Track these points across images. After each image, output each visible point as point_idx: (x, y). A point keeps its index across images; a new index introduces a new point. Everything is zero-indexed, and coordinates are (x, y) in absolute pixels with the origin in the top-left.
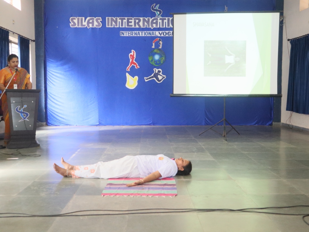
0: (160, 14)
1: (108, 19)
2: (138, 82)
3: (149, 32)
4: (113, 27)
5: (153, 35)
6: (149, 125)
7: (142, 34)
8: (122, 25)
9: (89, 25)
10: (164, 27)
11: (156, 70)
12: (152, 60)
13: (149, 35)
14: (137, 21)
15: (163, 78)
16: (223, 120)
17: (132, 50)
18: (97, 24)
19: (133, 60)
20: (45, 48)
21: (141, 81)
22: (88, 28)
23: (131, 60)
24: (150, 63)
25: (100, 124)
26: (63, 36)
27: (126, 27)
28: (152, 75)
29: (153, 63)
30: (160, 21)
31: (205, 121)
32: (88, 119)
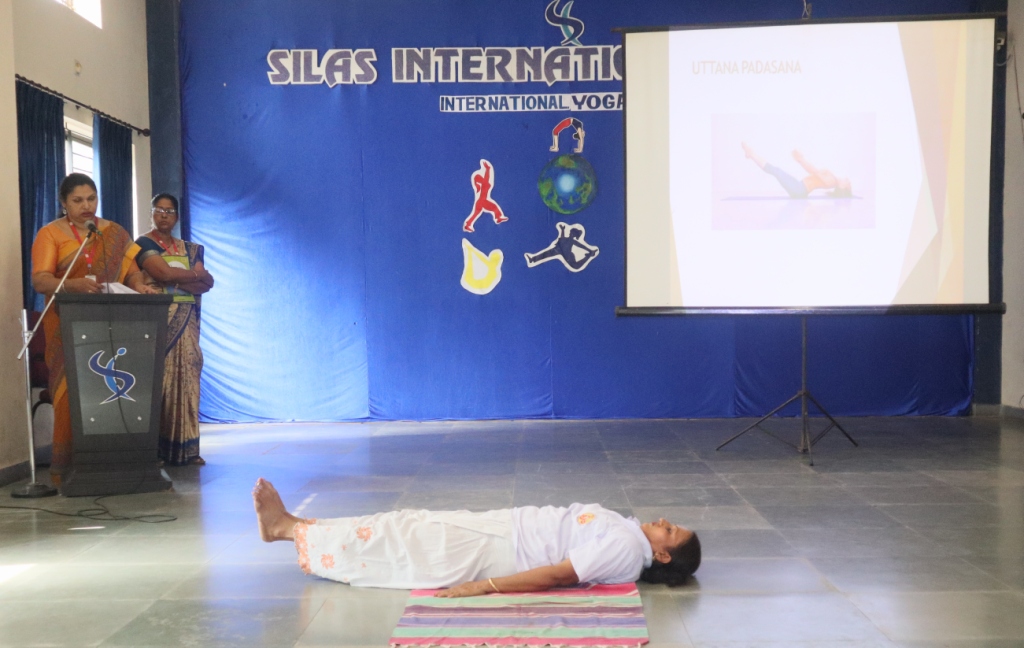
0: (576, 33)
1: (399, 55)
2: (504, 269)
3: (540, 98)
6: (544, 416)
7: (515, 104)
8: (446, 74)
9: (333, 77)
11: (565, 229)
12: (550, 195)
13: (539, 108)
14: (498, 59)
15: (588, 256)
16: (800, 396)
17: (482, 161)
18: (362, 72)
19: (484, 195)
20: (184, 158)
21: (512, 268)
22: (331, 86)
23: (477, 196)
24: (544, 205)
25: (374, 416)
26: (245, 117)
27: (460, 80)
28: (553, 245)
29: (554, 204)
30: (575, 59)
31: (735, 403)
32: (334, 398)
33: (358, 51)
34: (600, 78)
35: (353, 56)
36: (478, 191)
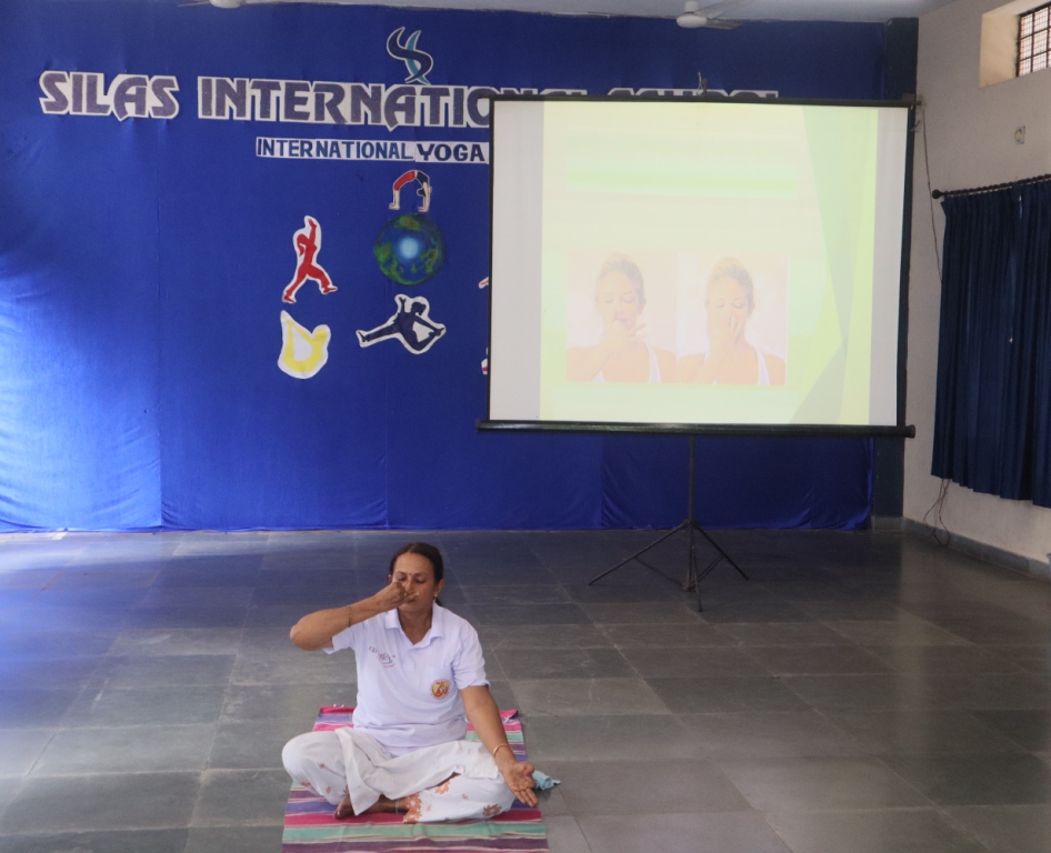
0: (424, 69)
2: (331, 348)
3: (378, 145)
4: (227, 117)
5: (394, 158)
6: (376, 526)
7: (349, 151)
8: (265, 112)
9: (124, 108)
10: (442, 124)
11: (406, 302)
12: (389, 262)
13: (377, 156)
14: (329, 96)
15: (432, 336)
17: (307, 219)
18: (160, 104)
19: (308, 259)
21: (341, 346)
22: (120, 120)
23: (300, 260)
24: (382, 273)
25: (170, 524)
26: (10, 152)
27: (282, 119)
28: (390, 322)
29: (393, 273)
30: (422, 100)
31: (603, 511)
32: (119, 501)
33: (155, 78)
34: (451, 124)
35: (150, 83)
36: (301, 253)
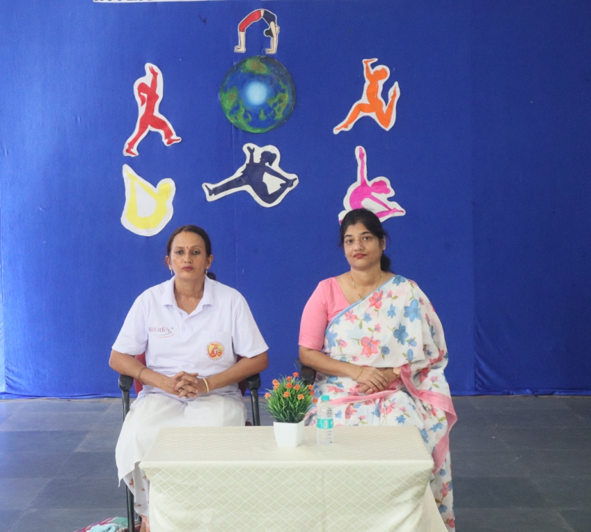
2: (175, 204)
11: (254, 152)
12: (236, 109)
15: (283, 187)
17: (148, 66)
19: (150, 109)
21: (186, 201)
23: (142, 110)
24: (228, 122)
28: (238, 173)
29: (240, 121)
31: (476, 376)
36: (143, 103)
